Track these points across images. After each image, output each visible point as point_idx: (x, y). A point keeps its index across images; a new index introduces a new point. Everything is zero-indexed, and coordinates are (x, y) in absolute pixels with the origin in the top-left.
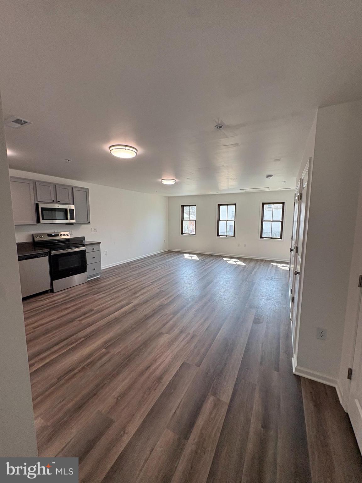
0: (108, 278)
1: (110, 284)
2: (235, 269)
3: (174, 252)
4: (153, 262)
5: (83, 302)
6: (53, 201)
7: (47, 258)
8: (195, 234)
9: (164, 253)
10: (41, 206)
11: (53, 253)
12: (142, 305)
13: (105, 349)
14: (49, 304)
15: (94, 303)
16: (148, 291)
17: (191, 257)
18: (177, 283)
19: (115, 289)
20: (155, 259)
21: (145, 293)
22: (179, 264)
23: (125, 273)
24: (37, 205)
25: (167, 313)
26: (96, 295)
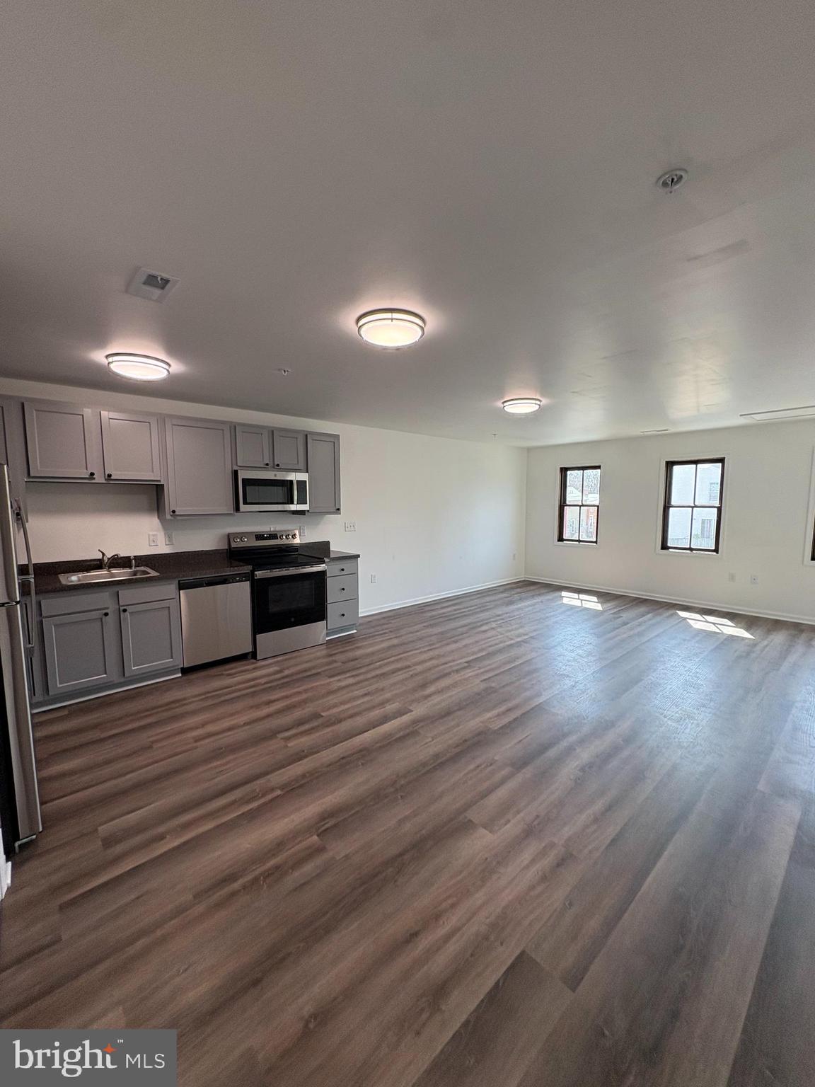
0: (369, 637)
1: (373, 653)
2: (717, 648)
3: (538, 586)
4: (480, 608)
5: (306, 691)
6: (267, 464)
7: (246, 586)
8: (596, 542)
9: (513, 586)
10: (243, 475)
11: (259, 574)
12: (432, 722)
13: (318, 836)
14: (240, 686)
15: (328, 699)
16: (455, 685)
17: (582, 600)
18: (536, 670)
19: (380, 667)
20: (488, 599)
21: (448, 688)
22: (547, 617)
23: (411, 629)
24: (236, 473)
25: (496, 758)
26: (336, 678)
